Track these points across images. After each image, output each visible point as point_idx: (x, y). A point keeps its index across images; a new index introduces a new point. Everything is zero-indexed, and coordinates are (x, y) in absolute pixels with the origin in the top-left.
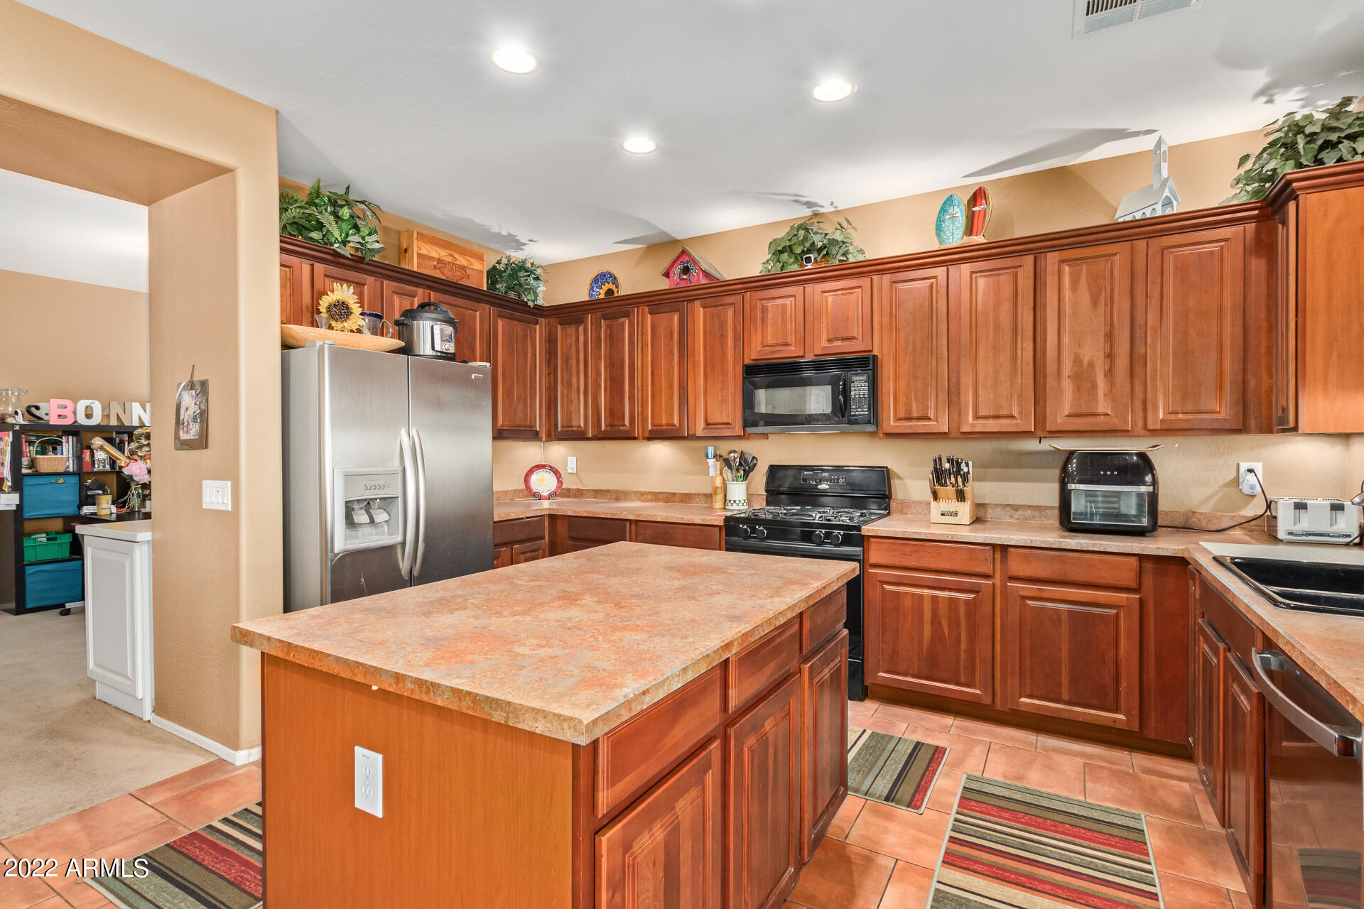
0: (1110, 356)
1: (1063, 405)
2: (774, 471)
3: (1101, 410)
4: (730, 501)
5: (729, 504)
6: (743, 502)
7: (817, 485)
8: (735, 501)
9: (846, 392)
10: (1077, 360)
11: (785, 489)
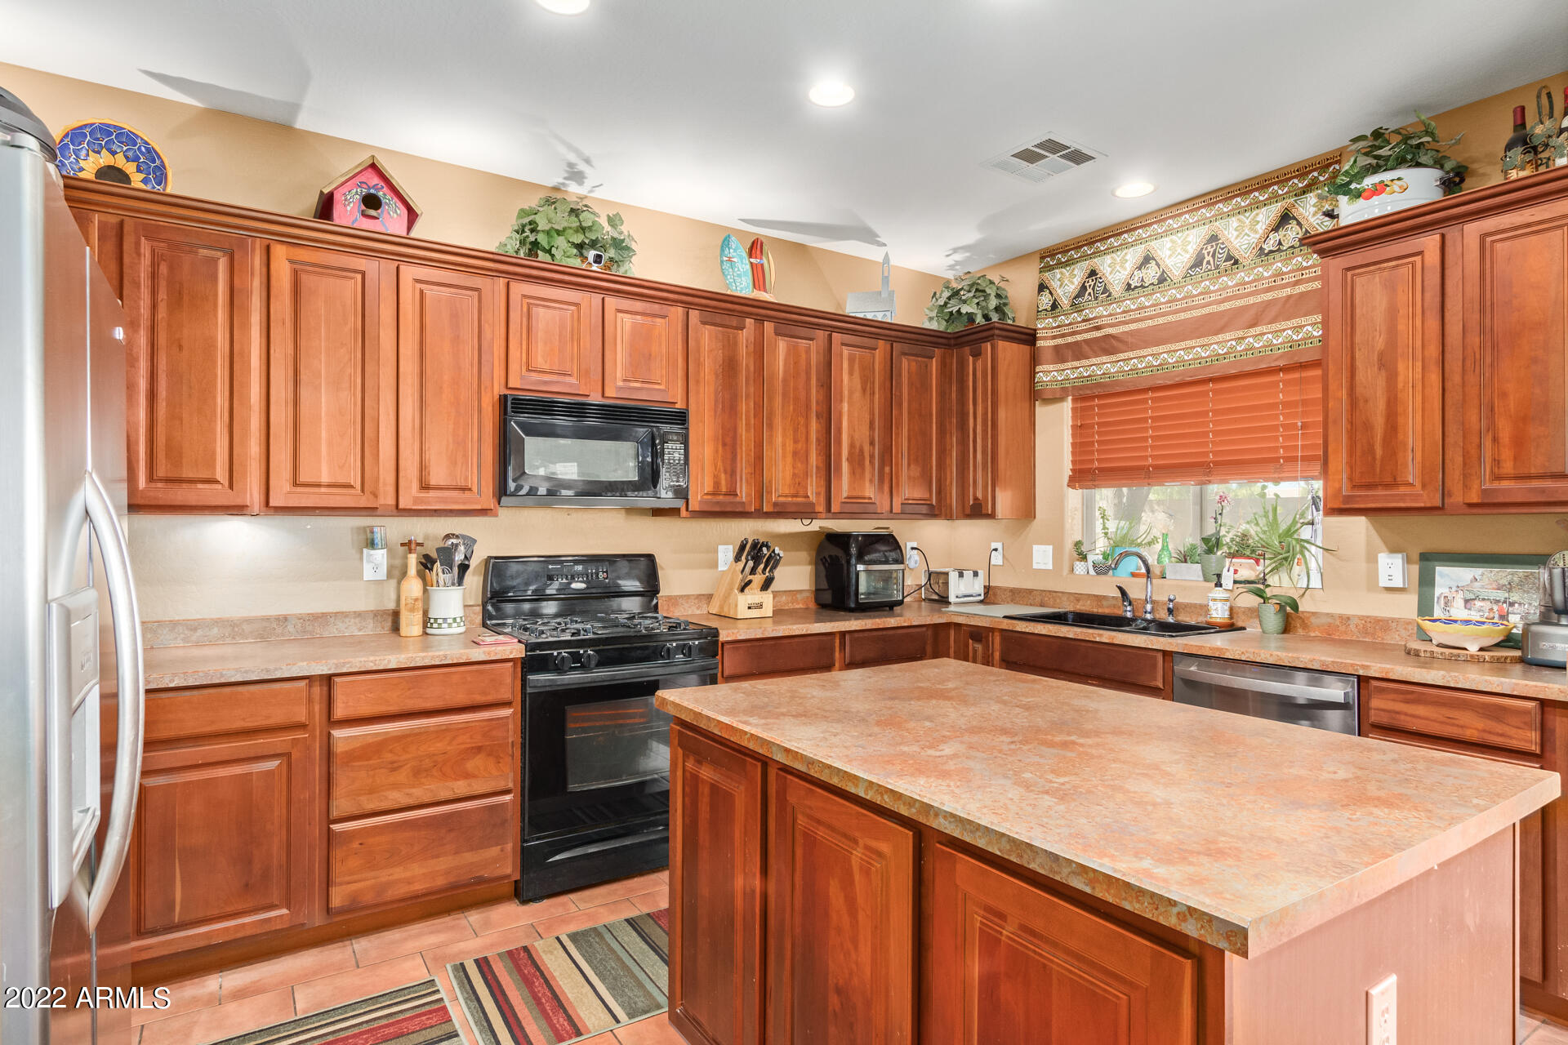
0: (872, 443)
1: (844, 486)
2: (497, 567)
3: (867, 494)
4: (436, 619)
5: (435, 625)
6: (458, 620)
7: (570, 583)
8: (455, 619)
9: (657, 454)
10: (852, 446)
11: (554, 592)
